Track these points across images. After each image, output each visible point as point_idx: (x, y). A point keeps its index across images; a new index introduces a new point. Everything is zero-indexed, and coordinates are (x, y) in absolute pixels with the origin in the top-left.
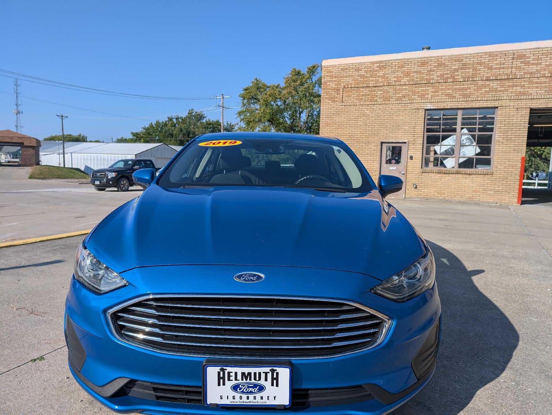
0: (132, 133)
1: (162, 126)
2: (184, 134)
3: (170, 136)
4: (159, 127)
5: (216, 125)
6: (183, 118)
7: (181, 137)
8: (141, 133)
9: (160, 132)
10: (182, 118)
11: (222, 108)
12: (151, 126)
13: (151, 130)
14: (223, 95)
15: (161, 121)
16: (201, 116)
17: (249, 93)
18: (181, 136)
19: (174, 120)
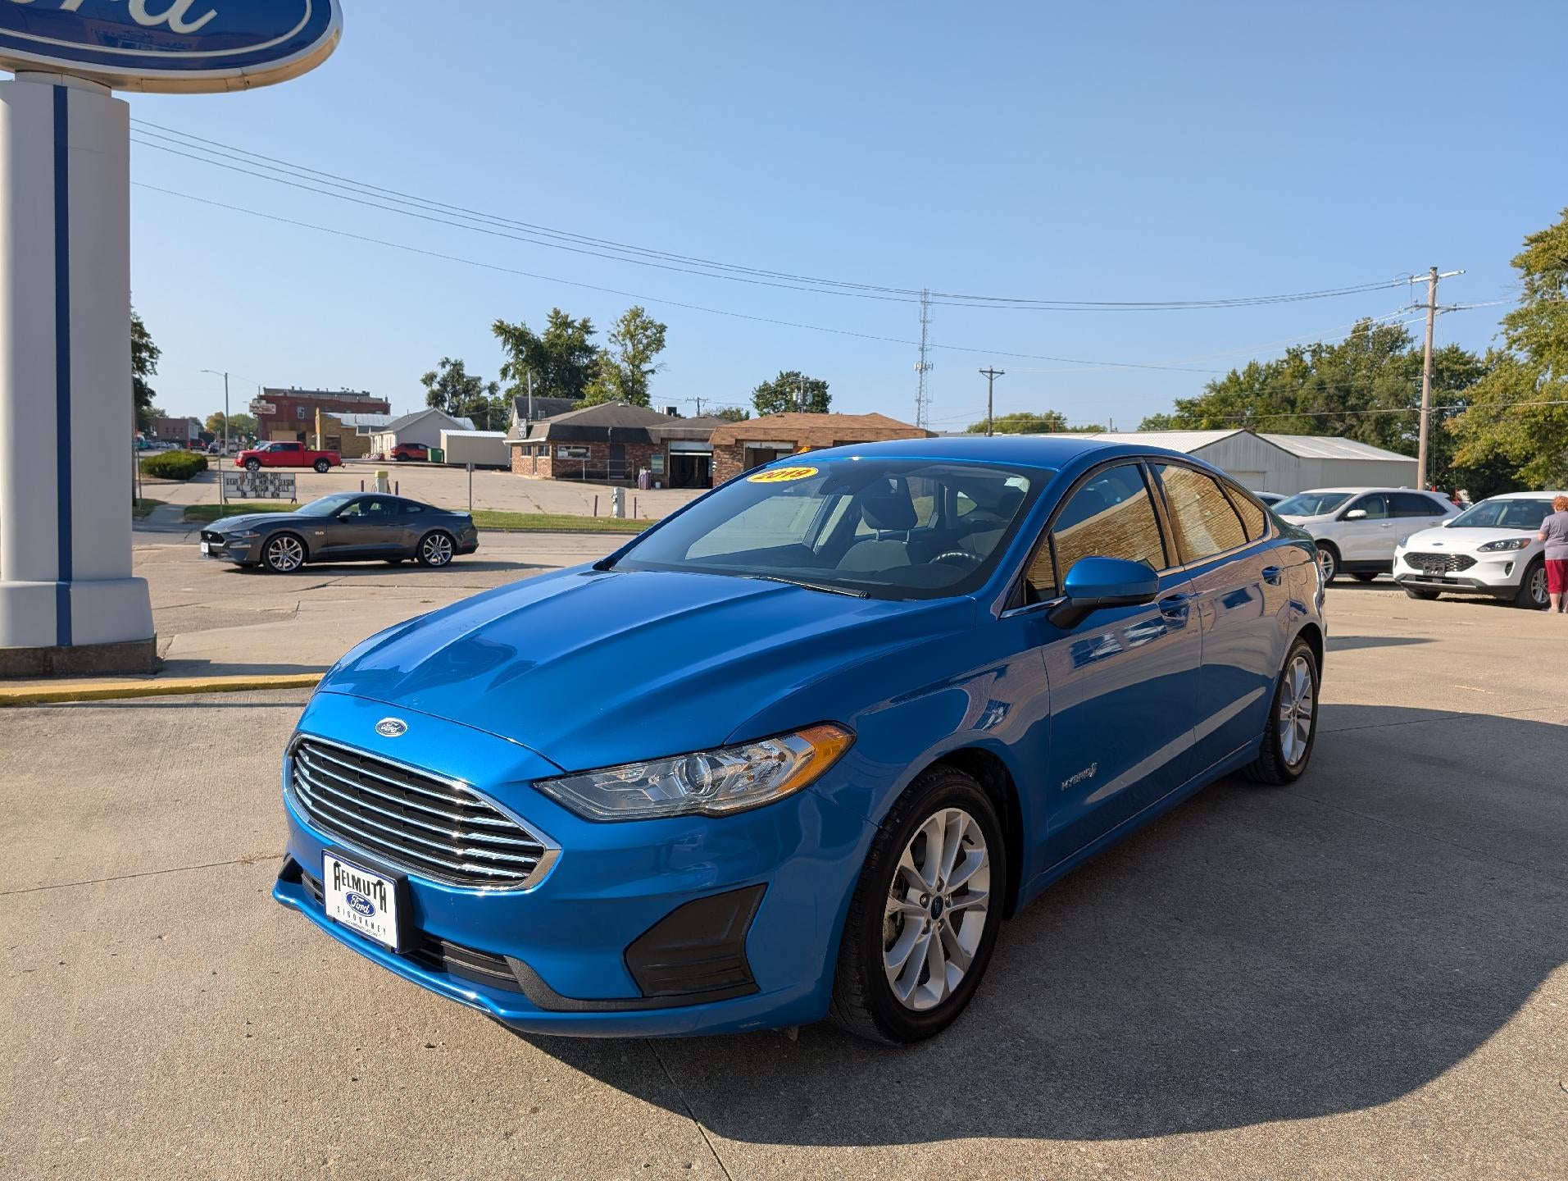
0: (1179, 403)
1: (1266, 378)
2: (1329, 398)
3: (1285, 404)
4: (1258, 380)
5: (1445, 363)
6: (1336, 348)
7: (1318, 407)
8: (1203, 400)
9: (1258, 395)
10: (1331, 350)
11: (1429, 310)
12: (1234, 379)
13: (1232, 392)
14: (1435, 269)
15: (1262, 364)
16: (1397, 338)
17: (1544, 251)
18: (1320, 401)
19: (1307, 358)
